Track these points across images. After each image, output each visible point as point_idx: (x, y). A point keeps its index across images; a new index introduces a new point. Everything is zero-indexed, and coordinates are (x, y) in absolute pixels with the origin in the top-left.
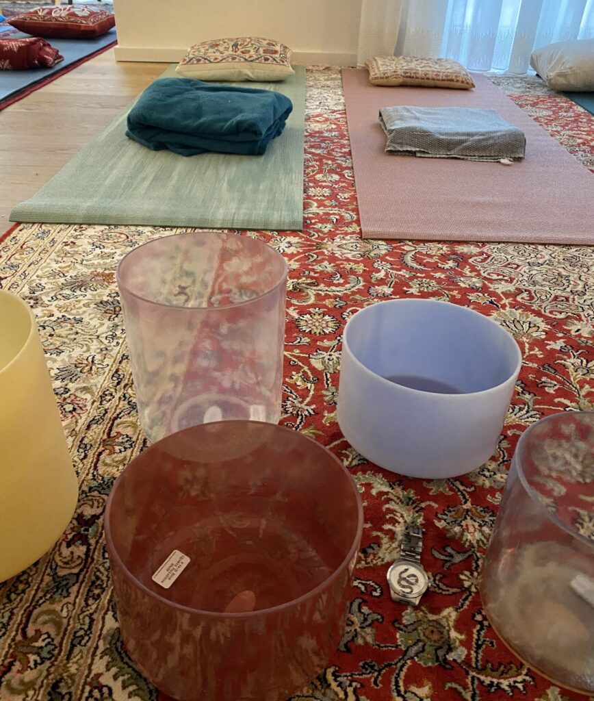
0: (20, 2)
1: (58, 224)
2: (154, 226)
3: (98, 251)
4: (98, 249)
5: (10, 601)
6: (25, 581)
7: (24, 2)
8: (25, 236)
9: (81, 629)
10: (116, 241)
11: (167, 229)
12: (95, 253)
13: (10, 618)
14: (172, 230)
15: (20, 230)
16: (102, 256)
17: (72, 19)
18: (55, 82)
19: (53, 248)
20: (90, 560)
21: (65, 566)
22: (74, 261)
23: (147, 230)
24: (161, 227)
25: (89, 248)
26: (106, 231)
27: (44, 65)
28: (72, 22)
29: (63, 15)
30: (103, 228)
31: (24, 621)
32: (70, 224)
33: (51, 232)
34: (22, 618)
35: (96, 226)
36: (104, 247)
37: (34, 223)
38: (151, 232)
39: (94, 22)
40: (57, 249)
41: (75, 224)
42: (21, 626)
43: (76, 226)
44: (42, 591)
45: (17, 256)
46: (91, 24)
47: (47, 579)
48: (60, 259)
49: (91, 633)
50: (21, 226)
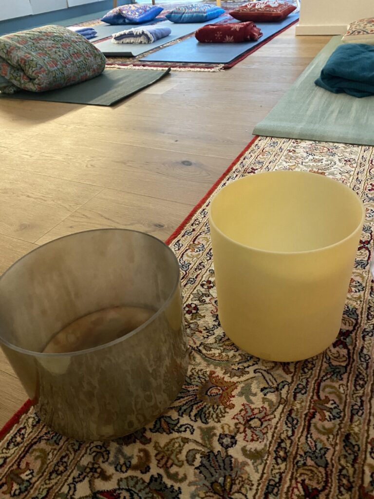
0: (229, 1)
1: (282, 138)
2: (346, 144)
3: (311, 157)
4: (310, 156)
5: (305, 373)
6: (311, 363)
7: (232, 1)
8: (263, 144)
9: (356, 404)
10: (321, 151)
11: (355, 146)
12: (309, 158)
13: (307, 384)
14: (358, 147)
15: (260, 141)
16: (314, 160)
17: (268, 9)
18: (259, 49)
19: (282, 153)
20: (351, 360)
21: (335, 359)
22: (297, 162)
23: (341, 145)
24: (350, 144)
25: (305, 155)
26: (314, 145)
27: (253, 39)
28: (268, 11)
29: (262, 7)
30: (311, 142)
31: (316, 388)
32: (290, 139)
33: (279, 143)
34: (314, 385)
35: (307, 141)
36: (315, 155)
37: (267, 137)
38: (344, 147)
39: (281, 11)
40: (284, 154)
41: (293, 139)
42: (316, 391)
43: (293, 140)
44: (324, 372)
45: (261, 156)
46: (279, 12)
47: (325, 365)
48: (288, 160)
49: (363, 409)
50: (259, 138)
